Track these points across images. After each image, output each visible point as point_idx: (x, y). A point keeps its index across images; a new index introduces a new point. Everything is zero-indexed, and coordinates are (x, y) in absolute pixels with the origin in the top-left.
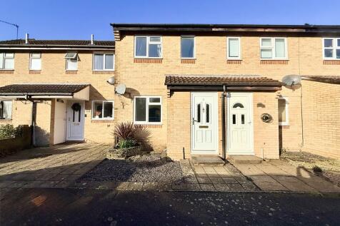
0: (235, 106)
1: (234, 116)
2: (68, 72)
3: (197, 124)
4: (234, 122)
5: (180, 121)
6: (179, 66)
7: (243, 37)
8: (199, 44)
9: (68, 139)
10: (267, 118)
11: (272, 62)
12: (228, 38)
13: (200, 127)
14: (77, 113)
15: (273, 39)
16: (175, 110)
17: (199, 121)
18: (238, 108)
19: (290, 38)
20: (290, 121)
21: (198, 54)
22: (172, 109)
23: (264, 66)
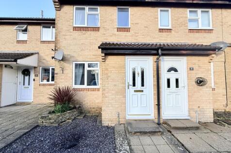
0: (170, 70)
1: (169, 81)
2: (19, 42)
3: (132, 89)
4: (169, 86)
5: (115, 85)
6: (115, 35)
7: (173, 9)
8: (133, 15)
9: (18, 101)
10: (201, 82)
11: (198, 31)
12: (159, 9)
13: (136, 91)
14: (27, 78)
15: (199, 11)
16: (109, 74)
17: (134, 85)
18: (173, 72)
19: (214, 10)
20: (215, 83)
21: (133, 24)
22: (107, 74)
23: (192, 35)
